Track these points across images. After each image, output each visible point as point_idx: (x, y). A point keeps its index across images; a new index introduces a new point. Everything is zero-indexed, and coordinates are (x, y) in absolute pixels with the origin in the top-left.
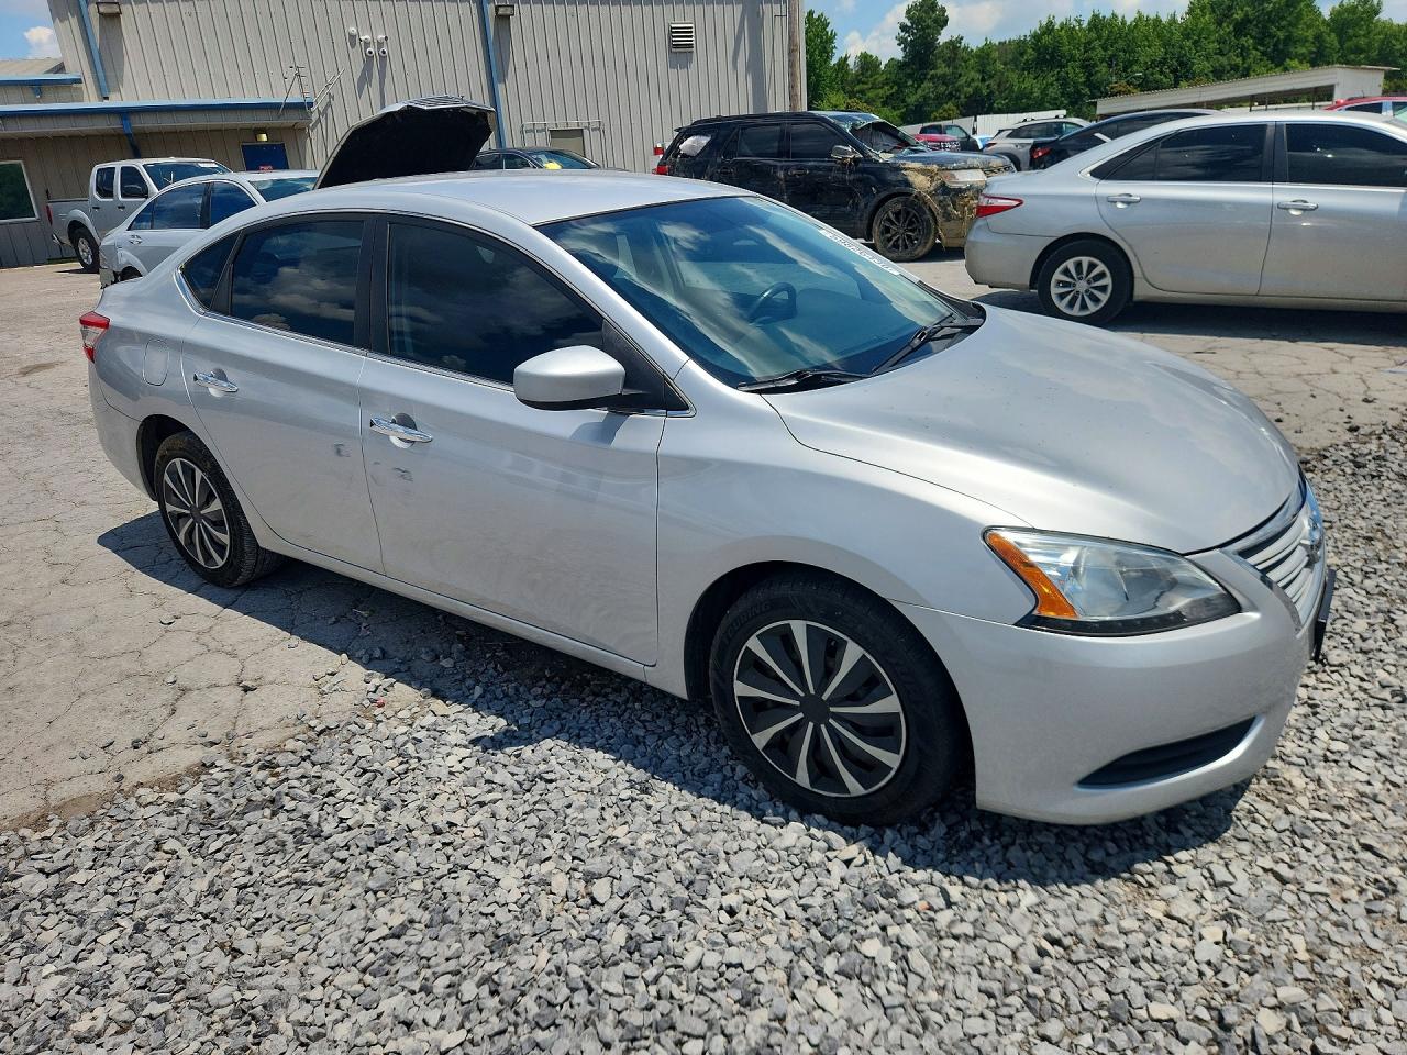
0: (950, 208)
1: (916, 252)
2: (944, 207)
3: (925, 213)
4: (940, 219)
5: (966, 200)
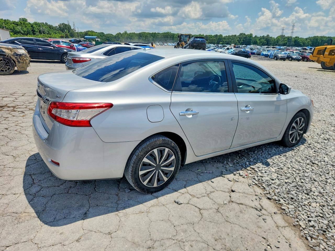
0: (19, 59)
1: (11, 72)
2: (17, 59)
3: (11, 61)
4: (16, 62)
5: (23, 57)
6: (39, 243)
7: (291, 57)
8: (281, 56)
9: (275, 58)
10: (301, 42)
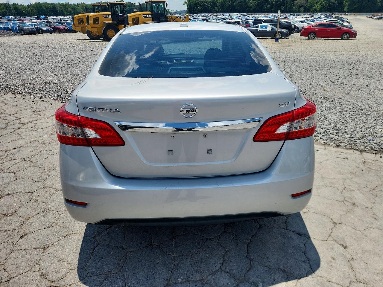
6: (350, 281)
7: (41, 29)
8: (29, 29)
9: (22, 32)
10: (23, 11)
